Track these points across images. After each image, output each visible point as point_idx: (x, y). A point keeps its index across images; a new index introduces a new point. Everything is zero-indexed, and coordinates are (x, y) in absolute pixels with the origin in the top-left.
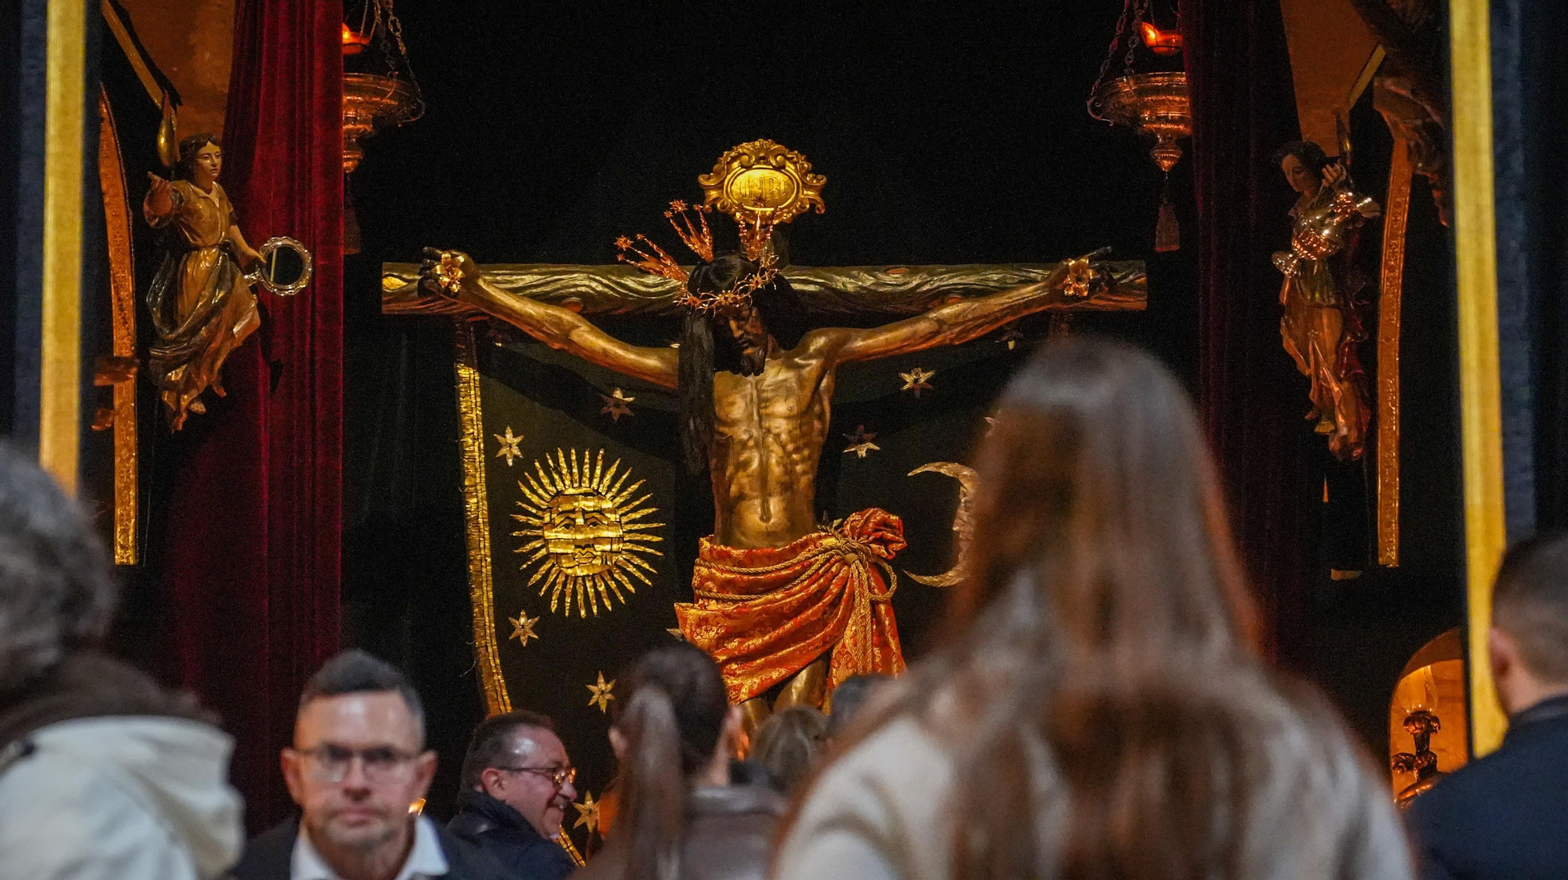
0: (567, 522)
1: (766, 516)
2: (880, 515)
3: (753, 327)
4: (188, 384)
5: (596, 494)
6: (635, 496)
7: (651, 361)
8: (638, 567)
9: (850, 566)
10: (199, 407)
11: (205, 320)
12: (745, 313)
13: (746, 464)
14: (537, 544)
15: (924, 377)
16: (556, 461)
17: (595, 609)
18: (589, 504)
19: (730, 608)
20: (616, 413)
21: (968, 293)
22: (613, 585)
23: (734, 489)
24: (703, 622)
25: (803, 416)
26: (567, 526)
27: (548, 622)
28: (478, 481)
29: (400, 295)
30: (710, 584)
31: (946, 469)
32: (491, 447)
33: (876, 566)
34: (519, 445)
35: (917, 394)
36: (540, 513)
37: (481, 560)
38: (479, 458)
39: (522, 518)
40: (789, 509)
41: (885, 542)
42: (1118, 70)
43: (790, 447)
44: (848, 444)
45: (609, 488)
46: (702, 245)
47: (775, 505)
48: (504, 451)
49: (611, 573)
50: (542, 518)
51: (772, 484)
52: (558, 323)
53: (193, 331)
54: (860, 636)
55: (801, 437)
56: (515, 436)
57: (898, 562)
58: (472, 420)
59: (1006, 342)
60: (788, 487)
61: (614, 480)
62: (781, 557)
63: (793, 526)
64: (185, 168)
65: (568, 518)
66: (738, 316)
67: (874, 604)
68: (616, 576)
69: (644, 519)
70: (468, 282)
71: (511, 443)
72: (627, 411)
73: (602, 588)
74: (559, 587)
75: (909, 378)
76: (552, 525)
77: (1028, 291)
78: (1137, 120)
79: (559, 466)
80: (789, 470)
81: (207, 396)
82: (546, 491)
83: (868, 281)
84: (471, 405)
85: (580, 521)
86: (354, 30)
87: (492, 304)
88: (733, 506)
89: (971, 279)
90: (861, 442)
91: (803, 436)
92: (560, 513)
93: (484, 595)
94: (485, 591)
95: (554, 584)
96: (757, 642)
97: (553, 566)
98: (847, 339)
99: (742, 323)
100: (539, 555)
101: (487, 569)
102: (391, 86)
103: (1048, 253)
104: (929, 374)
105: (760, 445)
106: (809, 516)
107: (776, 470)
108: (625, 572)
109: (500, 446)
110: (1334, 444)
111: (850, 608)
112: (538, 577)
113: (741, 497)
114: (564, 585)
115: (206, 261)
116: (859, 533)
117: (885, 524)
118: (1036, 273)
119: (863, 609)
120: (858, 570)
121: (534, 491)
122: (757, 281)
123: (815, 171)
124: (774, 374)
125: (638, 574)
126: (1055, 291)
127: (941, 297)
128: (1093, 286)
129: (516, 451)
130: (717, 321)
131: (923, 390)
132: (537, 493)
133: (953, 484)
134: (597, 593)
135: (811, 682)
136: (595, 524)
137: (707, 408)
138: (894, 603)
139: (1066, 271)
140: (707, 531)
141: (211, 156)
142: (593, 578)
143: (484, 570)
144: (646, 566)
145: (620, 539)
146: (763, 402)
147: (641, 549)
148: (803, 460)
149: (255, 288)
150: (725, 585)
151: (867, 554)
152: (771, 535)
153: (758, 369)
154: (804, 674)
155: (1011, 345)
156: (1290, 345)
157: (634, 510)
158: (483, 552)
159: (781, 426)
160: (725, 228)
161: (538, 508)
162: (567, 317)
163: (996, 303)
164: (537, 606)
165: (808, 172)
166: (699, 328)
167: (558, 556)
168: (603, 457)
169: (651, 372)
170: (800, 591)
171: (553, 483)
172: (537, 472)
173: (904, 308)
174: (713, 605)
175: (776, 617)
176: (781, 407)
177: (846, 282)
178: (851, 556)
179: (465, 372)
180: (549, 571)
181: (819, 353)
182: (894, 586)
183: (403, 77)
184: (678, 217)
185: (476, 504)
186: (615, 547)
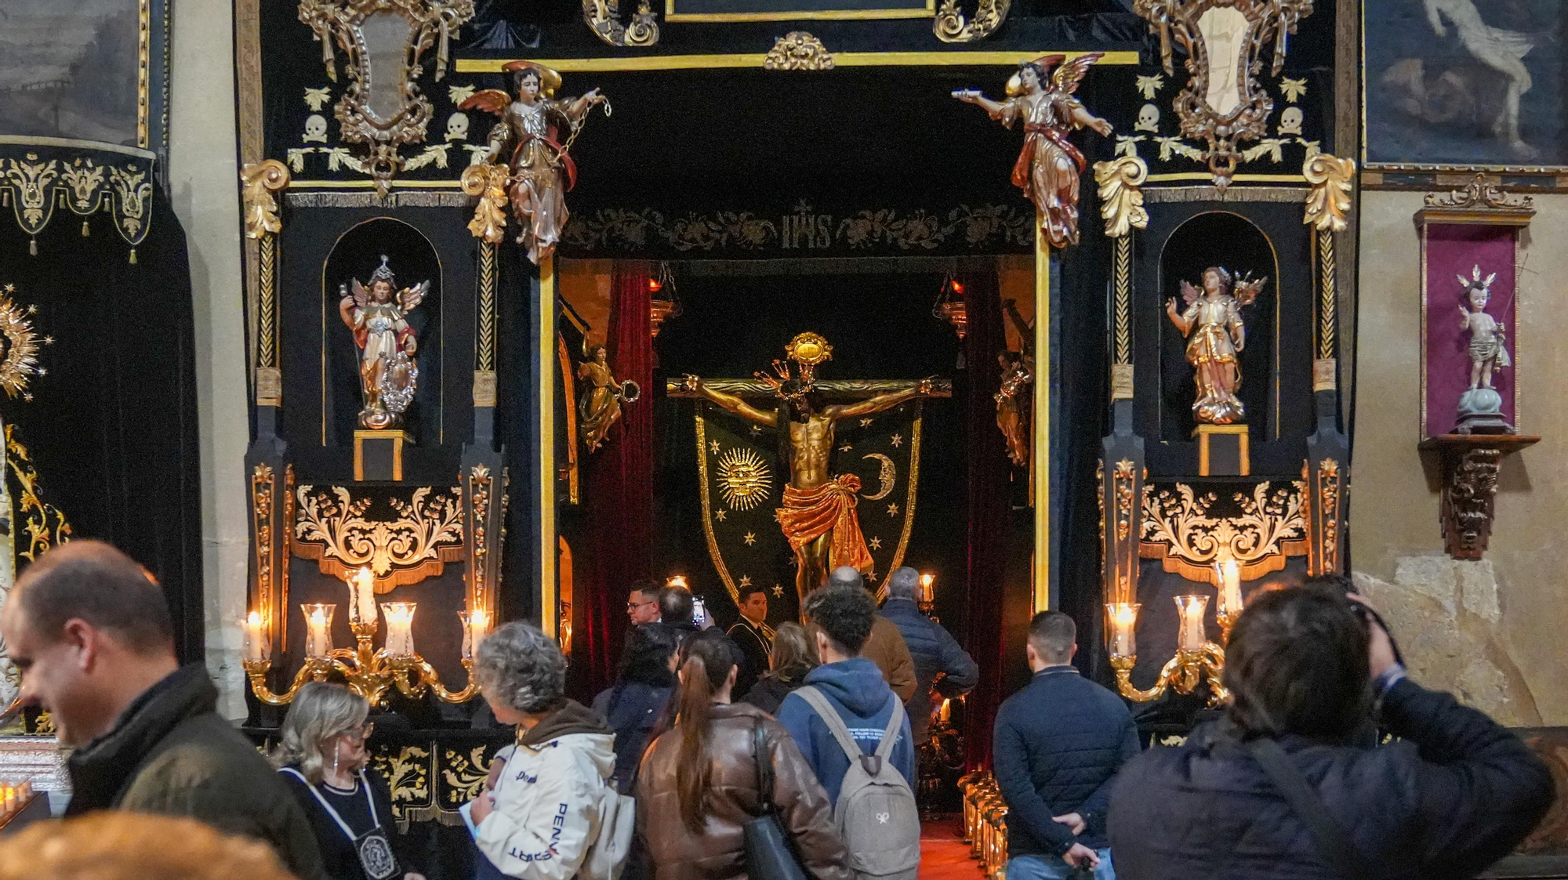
0: (736, 475)
1: (809, 477)
2: (851, 476)
3: (805, 406)
4: (596, 436)
5: (747, 465)
6: (762, 466)
7: (767, 417)
8: (763, 492)
9: (840, 496)
10: (599, 445)
11: (601, 414)
12: (802, 400)
13: (802, 458)
14: (725, 483)
15: (869, 421)
16: (732, 452)
17: (747, 508)
18: (744, 469)
19: (796, 512)
20: (754, 434)
21: (885, 391)
22: (753, 499)
23: (797, 466)
24: (786, 517)
25: (823, 440)
26: (736, 477)
27: (730, 513)
28: (703, 460)
29: (673, 391)
30: (788, 502)
31: (877, 456)
32: (708, 447)
33: (850, 495)
34: (718, 446)
35: (867, 427)
36: (726, 472)
37: (705, 490)
38: (704, 451)
39: (720, 474)
40: (818, 474)
41: (853, 486)
42: (943, 301)
43: (819, 451)
45: (752, 463)
46: (785, 375)
47: (813, 473)
48: (713, 449)
50: (727, 474)
51: (812, 466)
52: (733, 402)
53: (596, 419)
54: (844, 522)
55: (823, 447)
56: (717, 443)
57: (858, 494)
58: (701, 437)
60: (818, 466)
61: (754, 460)
62: (815, 493)
63: (820, 481)
64: (592, 357)
66: (799, 402)
67: (849, 510)
68: (754, 495)
69: (764, 474)
70: (699, 386)
71: (715, 446)
73: (749, 500)
74: (733, 499)
75: (863, 422)
76: (731, 476)
77: (907, 392)
78: (951, 318)
79: (733, 454)
80: (818, 460)
81: (602, 441)
82: (728, 464)
83: (848, 386)
84: (700, 431)
85: (741, 475)
86: (656, 282)
87: (707, 394)
88: (798, 473)
89: (886, 386)
90: (846, 446)
92: (734, 472)
93: (706, 502)
95: (731, 498)
96: (805, 524)
97: (731, 492)
98: (838, 410)
99: (801, 404)
100: (726, 488)
101: (707, 493)
102: (671, 305)
103: (916, 377)
105: (808, 450)
106: (825, 476)
107: (813, 460)
108: (758, 494)
109: (711, 447)
110: (1015, 461)
111: (840, 511)
112: (726, 496)
113: (800, 470)
114: (736, 499)
115: (601, 393)
116: (844, 483)
117: (853, 480)
118: (911, 383)
119: (845, 511)
120: (843, 497)
122: (806, 389)
123: (829, 344)
124: (813, 423)
125: (762, 495)
126: (918, 392)
127: (876, 393)
128: (931, 390)
129: (717, 449)
130: (792, 404)
132: (724, 465)
133: (879, 462)
134: (748, 502)
135: (825, 539)
136: (747, 476)
137: (788, 437)
138: (857, 509)
139: (921, 385)
140: (788, 481)
141: (602, 353)
142: (746, 496)
144: (766, 492)
145: (756, 482)
146: (808, 434)
147: (764, 485)
148: (823, 456)
149: (619, 400)
150: (794, 503)
151: (847, 491)
152: (811, 484)
153: (807, 421)
154: (823, 536)
156: (999, 425)
157: (761, 471)
158: (705, 487)
159: (815, 443)
160: (794, 366)
161: (726, 470)
162: (736, 400)
163: (896, 395)
164: (726, 507)
166: (785, 407)
167: (733, 488)
168: (750, 451)
169: (766, 421)
170: (821, 506)
171: (731, 461)
172: (725, 456)
173: (862, 396)
174: (790, 511)
175: (813, 515)
176: (815, 436)
177: (840, 386)
178: (841, 492)
179: (698, 419)
180: (730, 494)
181: (829, 415)
182: (856, 502)
183: (676, 301)
184: (777, 365)
185: (703, 469)
186: (754, 485)
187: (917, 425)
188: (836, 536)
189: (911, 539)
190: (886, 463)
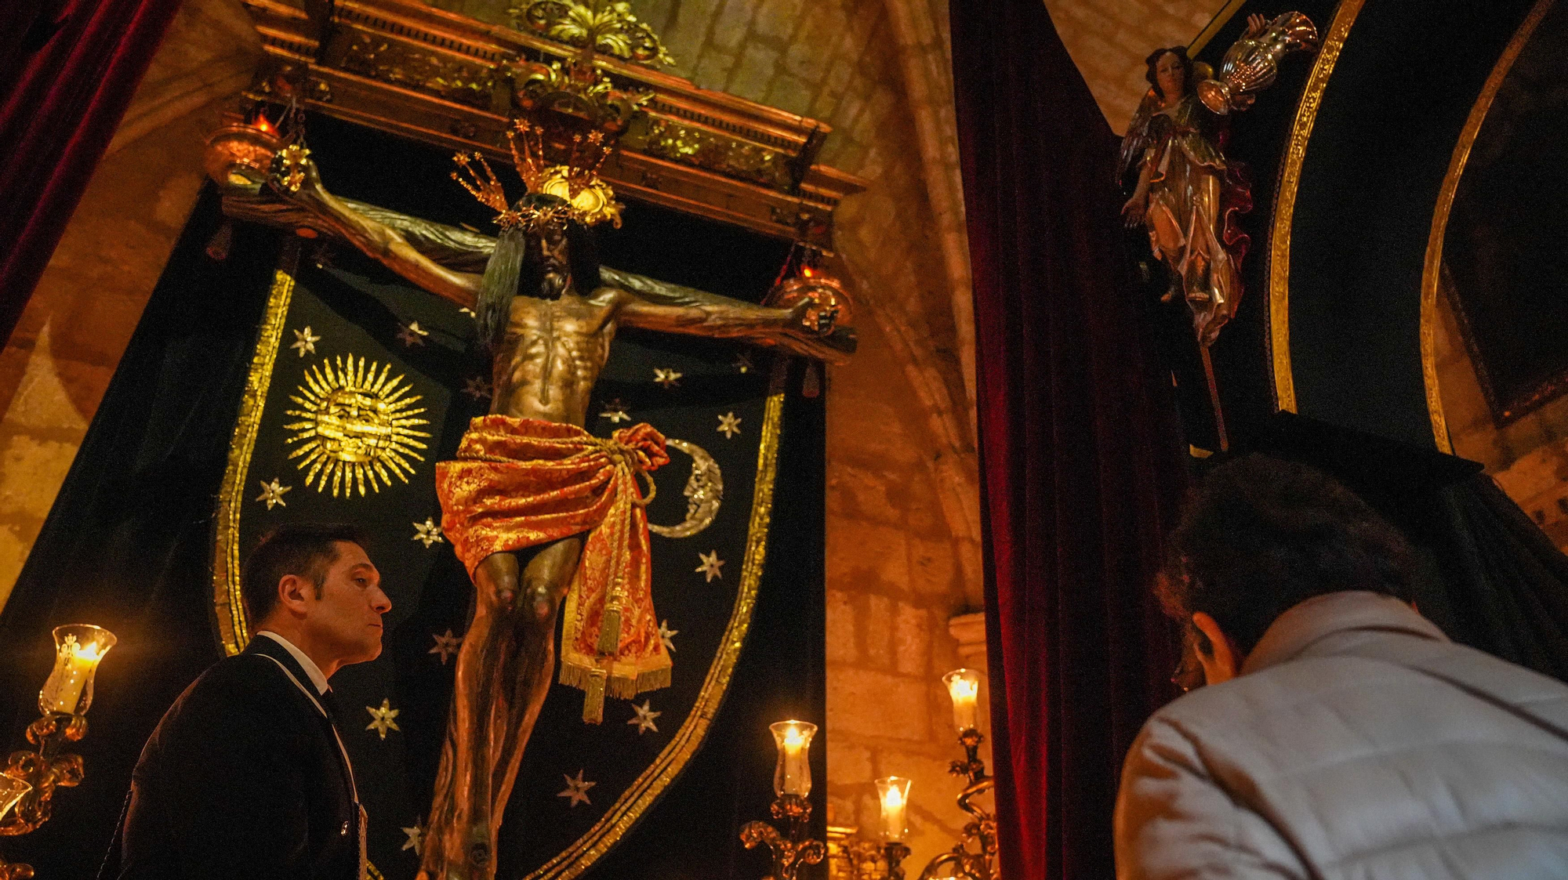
0: (342, 412)
1: (546, 398)
2: (649, 429)
3: (560, 255)
5: (375, 396)
6: (410, 407)
8: (399, 465)
9: (615, 465)
12: (557, 237)
13: (533, 357)
14: (308, 425)
15: (673, 376)
16: (344, 362)
17: (348, 491)
18: (365, 403)
20: (409, 340)
22: (371, 474)
23: (517, 375)
24: (465, 474)
26: (341, 417)
28: (267, 360)
30: (478, 446)
32: (288, 338)
33: (639, 468)
34: (315, 344)
35: (666, 387)
36: (319, 401)
37: (249, 426)
38: (274, 344)
39: (300, 400)
41: (651, 455)
43: (575, 354)
44: (605, 410)
45: (388, 396)
47: (554, 392)
48: (299, 344)
49: (371, 464)
50: (318, 405)
54: (618, 527)
55: (585, 352)
56: (313, 335)
58: (277, 314)
59: (739, 368)
60: (567, 384)
61: (395, 390)
62: (556, 433)
65: (344, 410)
66: (550, 238)
68: (376, 469)
69: (413, 428)
70: (308, 184)
71: (308, 340)
72: (420, 342)
73: (360, 476)
74: (318, 466)
76: (326, 412)
79: (346, 367)
80: (571, 369)
82: (328, 384)
84: (279, 304)
85: (354, 413)
87: (324, 206)
88: (513, 390)
90: (616, 411)
91: (588, 350)
92: (338, 405)
93: (242, 456)
94: (244, 453)
95: (314, 462)
97: (318, 446)
99: (552, 247)
100: (306, 435)
101: (252, 434)
104: (679, 375)
105: (548, 348)
107: (560, 366)
108: (385, 466)
109: (296, 339)
111: (612, 500)
112: (301, 452)
113: (524, 382)
114: (325, 464)
116: (627, 440)
117: (652, 438)
120: (622, 472)
121: (317, 381)
123: (617, 200)
124: (568, 303)
125: (397, 471)
129: (311, 347)
131: (671, 385)
132: (319, 385)
133: (688, 459)
134: (355, 479)
136: (367, 421)
139: (808, 305)
142: (353, 465)
143: (249, 435)
144: (406, 466)
145: (388, 437)
146: (553, 319)
147: (407, 451)
148: (585, 368)
150: (490, 450)
151: (633, 459)
152: (548, 417)
153: (555, 296)
154: (560, 546)
155: (743, 370)
157: (407, 418)
158: (252, 420)
159: (569, 338)
161: (317, 396)
164: (292, 475)
165: (611, 199)
167: (325, 439)
168: (389, 370)
170: (571, 464)
171: (337, 379)
172: (324, 367)
176: (570, 326)
178: (617, 457)
179: (282, 278)
180: (312, 450)
182: (652, 494)
185: (260, 379)
186: (381, 444)
187: (775, 405)
188: (592, 559)
189: (749, 641)
190: (702, 464)
